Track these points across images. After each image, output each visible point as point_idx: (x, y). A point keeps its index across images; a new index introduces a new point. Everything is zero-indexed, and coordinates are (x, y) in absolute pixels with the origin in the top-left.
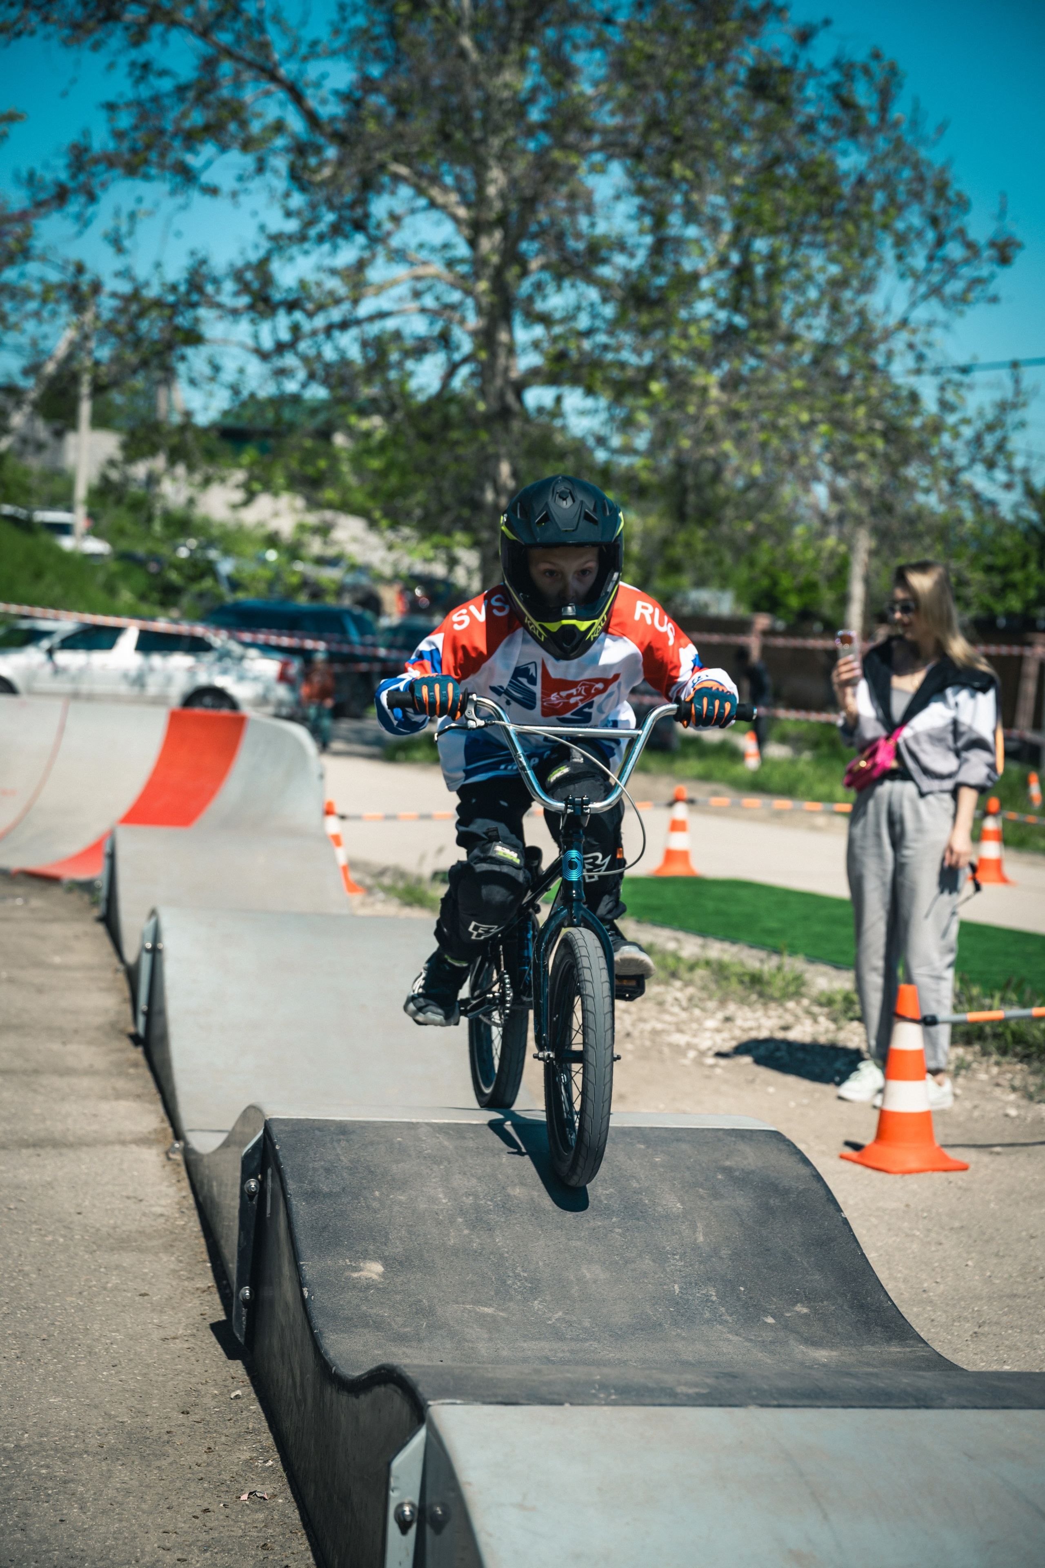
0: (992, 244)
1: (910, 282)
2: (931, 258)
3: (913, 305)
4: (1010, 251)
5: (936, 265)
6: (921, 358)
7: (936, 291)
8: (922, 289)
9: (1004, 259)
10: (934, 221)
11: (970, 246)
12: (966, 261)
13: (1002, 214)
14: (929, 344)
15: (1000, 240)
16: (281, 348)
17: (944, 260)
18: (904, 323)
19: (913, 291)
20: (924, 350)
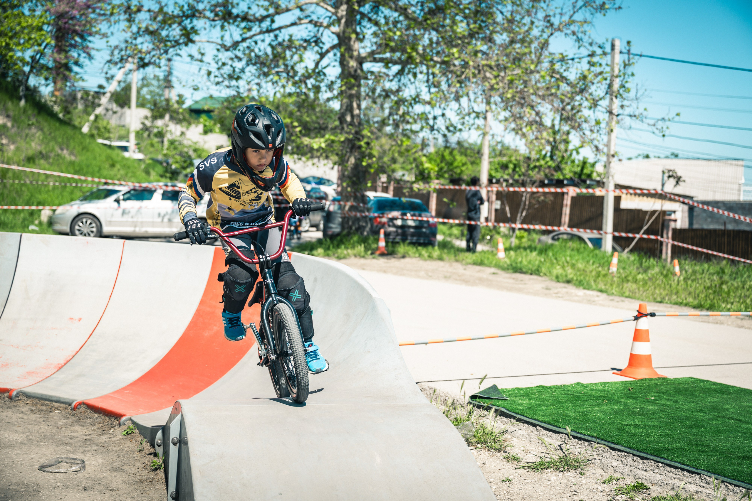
3: (575, 12)
6: (579, 40)
7: (586, 4)
8: (580, 3)
16: (236, 45)
18: (570, 22)
20: (580, 35)
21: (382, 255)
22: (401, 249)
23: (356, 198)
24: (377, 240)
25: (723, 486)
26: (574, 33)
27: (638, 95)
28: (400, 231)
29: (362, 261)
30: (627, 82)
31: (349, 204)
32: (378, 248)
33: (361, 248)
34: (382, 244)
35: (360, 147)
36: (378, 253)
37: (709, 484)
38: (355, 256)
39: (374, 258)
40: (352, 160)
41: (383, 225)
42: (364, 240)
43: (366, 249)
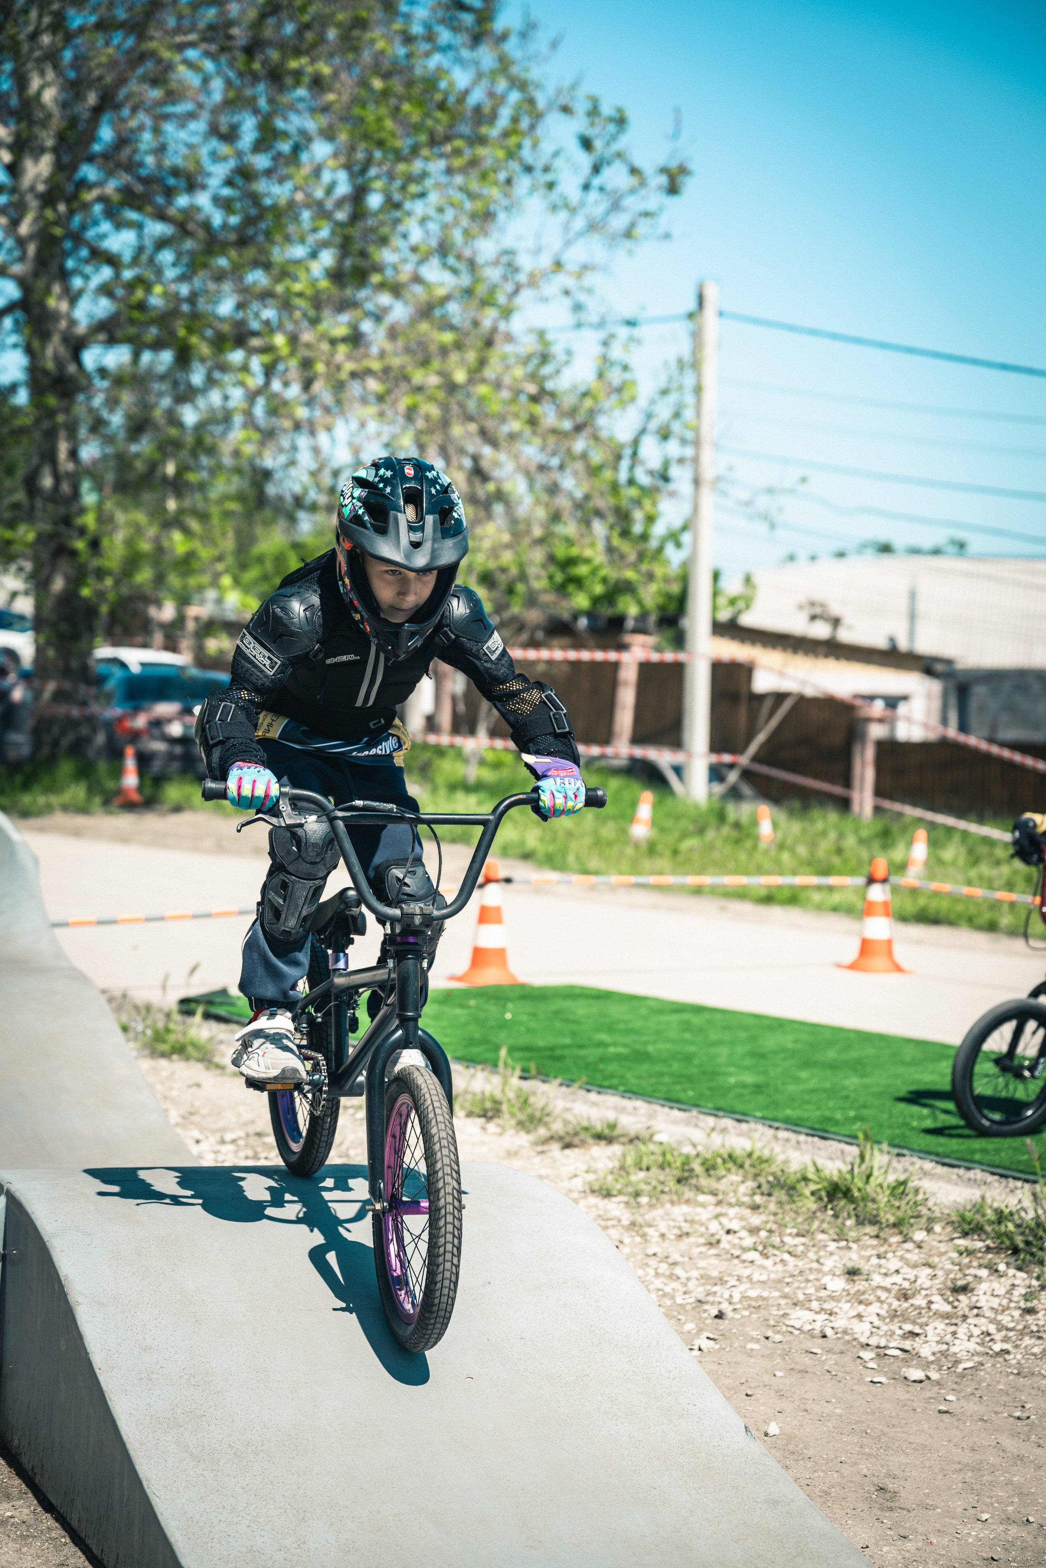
0: (664, 170)
1: (563, 215)
2: (586, 187)
3: (568, 243)
4: (681, 179)
5: (593, 195)
6: (578, 307)
7: (593, 227)
8: (579, 223)
9: (673, 189)
10: (586, 144)
11: (634, 171)
12: (633, 191)
13: (676, 135)
14: (590, 291)
15: (674, 164)
17: (601, 189)
18: (558, 265)
19: (566, 227)
20: (582, 297)
21: (130, 806)
22: (173, 792)
23: (66, 672)
24: (118, 772)
26: (567, 293)
28: (178, 750)
29: (81, 820)
31: (51, 687)
32: (120, 791)
33: (77, 792)
34: (131, 780)
35: (73, 553)
36: (117, 801)
38: (65, 808)
39: (110, 813)
40: (58, 584)
41: (135, 736)
42: (85, 772)
43: (91, 791)
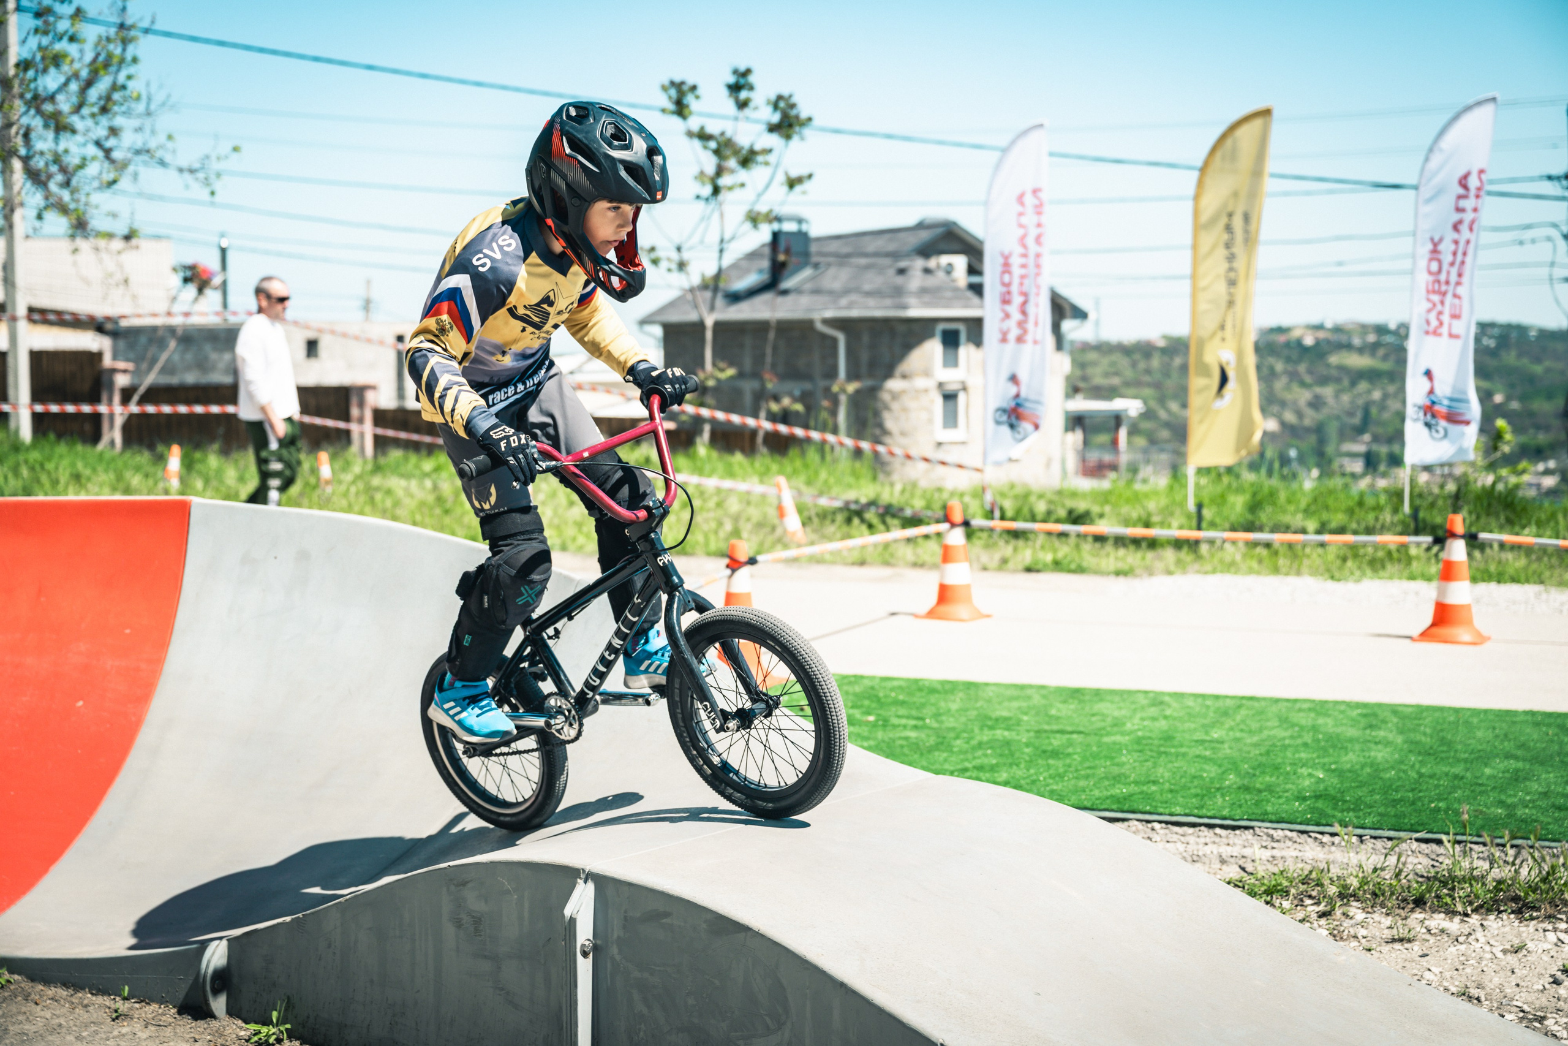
25: (1309, 840)
27: (153, 107)
30: (129, 77)
37: (1278, 841)
